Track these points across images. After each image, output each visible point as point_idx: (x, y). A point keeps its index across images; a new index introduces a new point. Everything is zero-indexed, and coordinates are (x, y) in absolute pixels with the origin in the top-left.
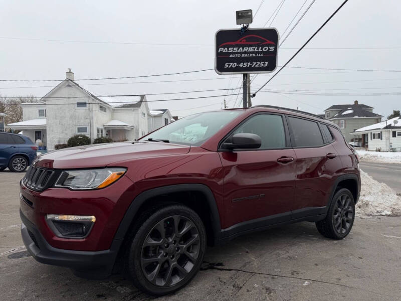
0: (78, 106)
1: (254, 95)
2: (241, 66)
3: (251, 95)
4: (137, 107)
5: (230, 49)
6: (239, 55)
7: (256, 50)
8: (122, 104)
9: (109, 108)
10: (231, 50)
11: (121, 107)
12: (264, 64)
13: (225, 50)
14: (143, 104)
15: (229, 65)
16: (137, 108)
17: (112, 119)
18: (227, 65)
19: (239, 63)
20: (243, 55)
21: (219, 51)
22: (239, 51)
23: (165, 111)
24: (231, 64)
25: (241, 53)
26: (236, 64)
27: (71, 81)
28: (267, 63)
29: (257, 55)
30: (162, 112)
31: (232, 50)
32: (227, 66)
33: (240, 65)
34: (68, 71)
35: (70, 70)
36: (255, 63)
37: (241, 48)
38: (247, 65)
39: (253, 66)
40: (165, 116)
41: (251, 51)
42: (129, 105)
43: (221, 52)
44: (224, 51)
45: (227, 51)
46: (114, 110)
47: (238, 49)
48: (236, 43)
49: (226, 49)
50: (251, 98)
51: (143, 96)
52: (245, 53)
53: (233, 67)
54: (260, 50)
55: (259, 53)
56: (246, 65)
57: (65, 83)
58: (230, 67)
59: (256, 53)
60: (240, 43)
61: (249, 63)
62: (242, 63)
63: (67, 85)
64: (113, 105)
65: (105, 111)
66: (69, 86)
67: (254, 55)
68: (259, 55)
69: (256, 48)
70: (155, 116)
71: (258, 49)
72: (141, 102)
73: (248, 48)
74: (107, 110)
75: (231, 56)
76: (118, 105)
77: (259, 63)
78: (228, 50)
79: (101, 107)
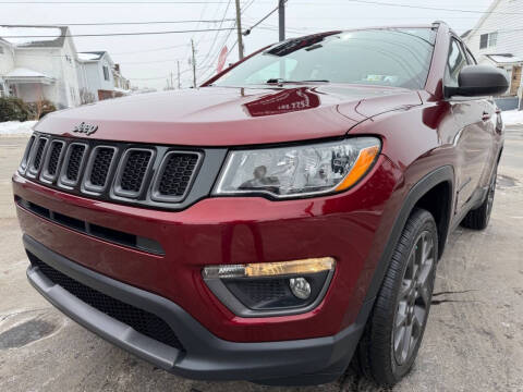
1: (248, 32)
3: (243, 31)
4: (58, 46)
9: (8, 47)
11: (29, 46)
14: (66, 40)
16: (57, 48)
17: (16, 66)
23: (102, 54)
30: (98, 56)
40: (103, 62)
42: (43, 43)
46: (15, 50)
50: (243, 37)
51: (64, 29)
64: (15, 42)
70: (86, 63)
72: (63, 36)
74: (5, 50)
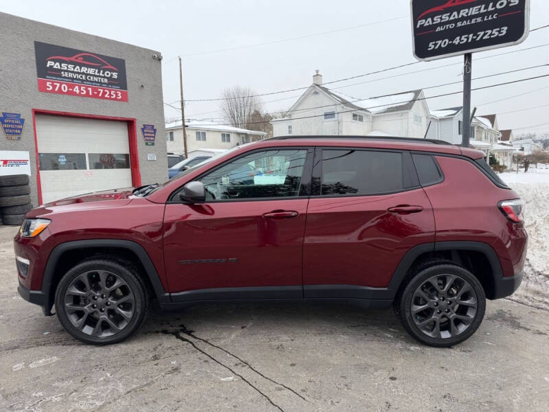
0: (325, 118)
2: (457, 43)
4: (407, 109)
5: (435, 19)
6: (452, 26)
7: (482, 11)
8: (387, 107)
9: (367, 116)
10: (437, 20)
11: (384, 112)
12: (499, 32)
13: (427, 22)
14: (417, 103)
15: (435, 45)
16: (405, 111)
17: (372, 130)
18: (431, 46)
19: (452, 39)
20: (459, 24)
21: (418, 26)
22: (452, 18)
23: (459, 109)
24: (439, 42)
25: (456, 21)
26: (447, 40)
27: (318, 86)
28: (506, 28)
29: (485, 19)
30: (455, 112)
31: (439, 20)
32: (433, 46)
33: (454, 42)
34: (315, 74)
35: (317, 71)
36: (482, 33)
37: (455, 13)
38: (468, 38)
39: (478, 39)
40: (460, 117)
41: (473, 13)
42: (396, 107)
43: (421, 26)
44: (426, 24)
45: (431, 23)
46: (373, 117)
47: (450, 16)
48: (446, 6)
49: (430, 19)
51: (417, 92)
52: (463, 19)
53: (443, 46)
54: (490, 9)
55: (488, 14)
56: (465, 40)
57: (312, 90)
58: (437, 47)
59: (482, 15)
60: (453, 4)
61: (471, 36)
62: (458, 38)
63: (313, 92)
64: (375, 110)
65: (361, 119)
66: (316, 93)
67: (479, 20)
68: (490, 18)
69: (483, 6)
71: (486, 8)
72: (414, 100)
73: (467, 10)
74: (365, 119)
75: (438, 29)
76: (382, 109)
77: (489, 32)
78: (433, 21)
79: (355, 116)
